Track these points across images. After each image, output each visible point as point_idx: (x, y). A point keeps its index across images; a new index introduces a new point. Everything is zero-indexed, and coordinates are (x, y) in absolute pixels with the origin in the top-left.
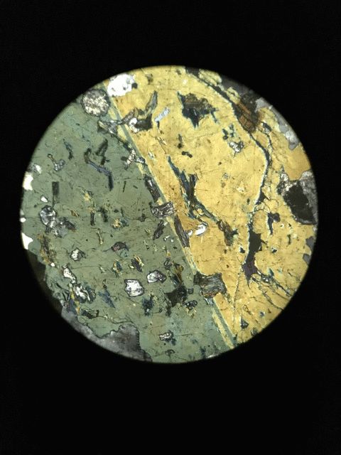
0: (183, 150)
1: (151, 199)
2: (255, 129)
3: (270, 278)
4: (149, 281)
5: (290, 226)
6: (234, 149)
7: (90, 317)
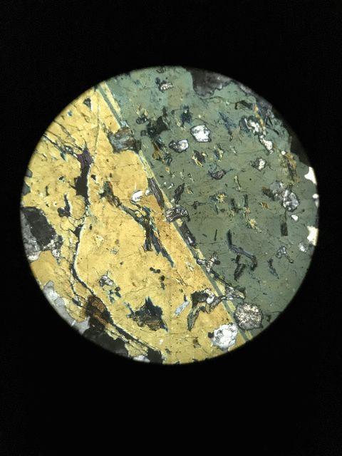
0: (159, 275)
1: (188, 224)
2: (89, 300)
3: (65, 151)
4: (186, 141)
5: (47, 205)
6: (108, 278)
7: (243, 103)
